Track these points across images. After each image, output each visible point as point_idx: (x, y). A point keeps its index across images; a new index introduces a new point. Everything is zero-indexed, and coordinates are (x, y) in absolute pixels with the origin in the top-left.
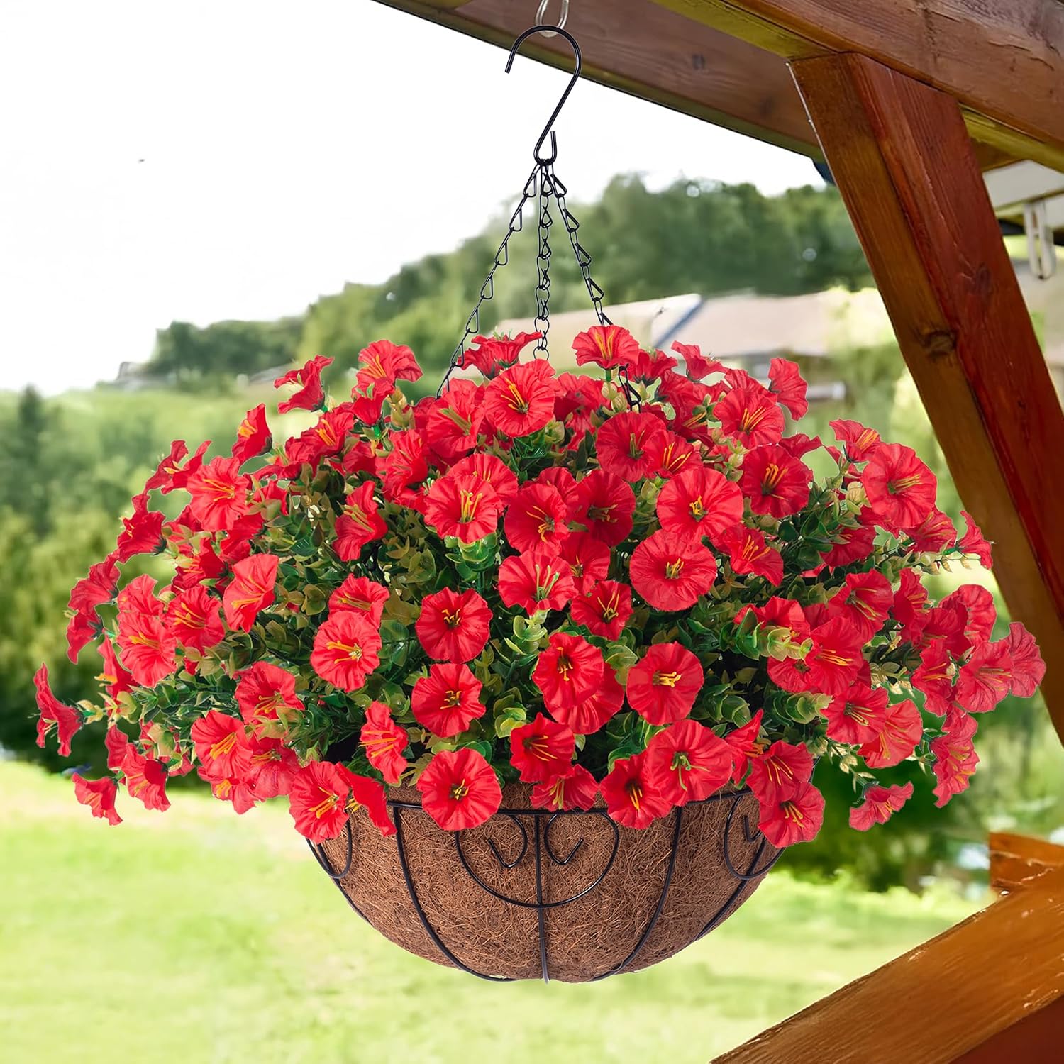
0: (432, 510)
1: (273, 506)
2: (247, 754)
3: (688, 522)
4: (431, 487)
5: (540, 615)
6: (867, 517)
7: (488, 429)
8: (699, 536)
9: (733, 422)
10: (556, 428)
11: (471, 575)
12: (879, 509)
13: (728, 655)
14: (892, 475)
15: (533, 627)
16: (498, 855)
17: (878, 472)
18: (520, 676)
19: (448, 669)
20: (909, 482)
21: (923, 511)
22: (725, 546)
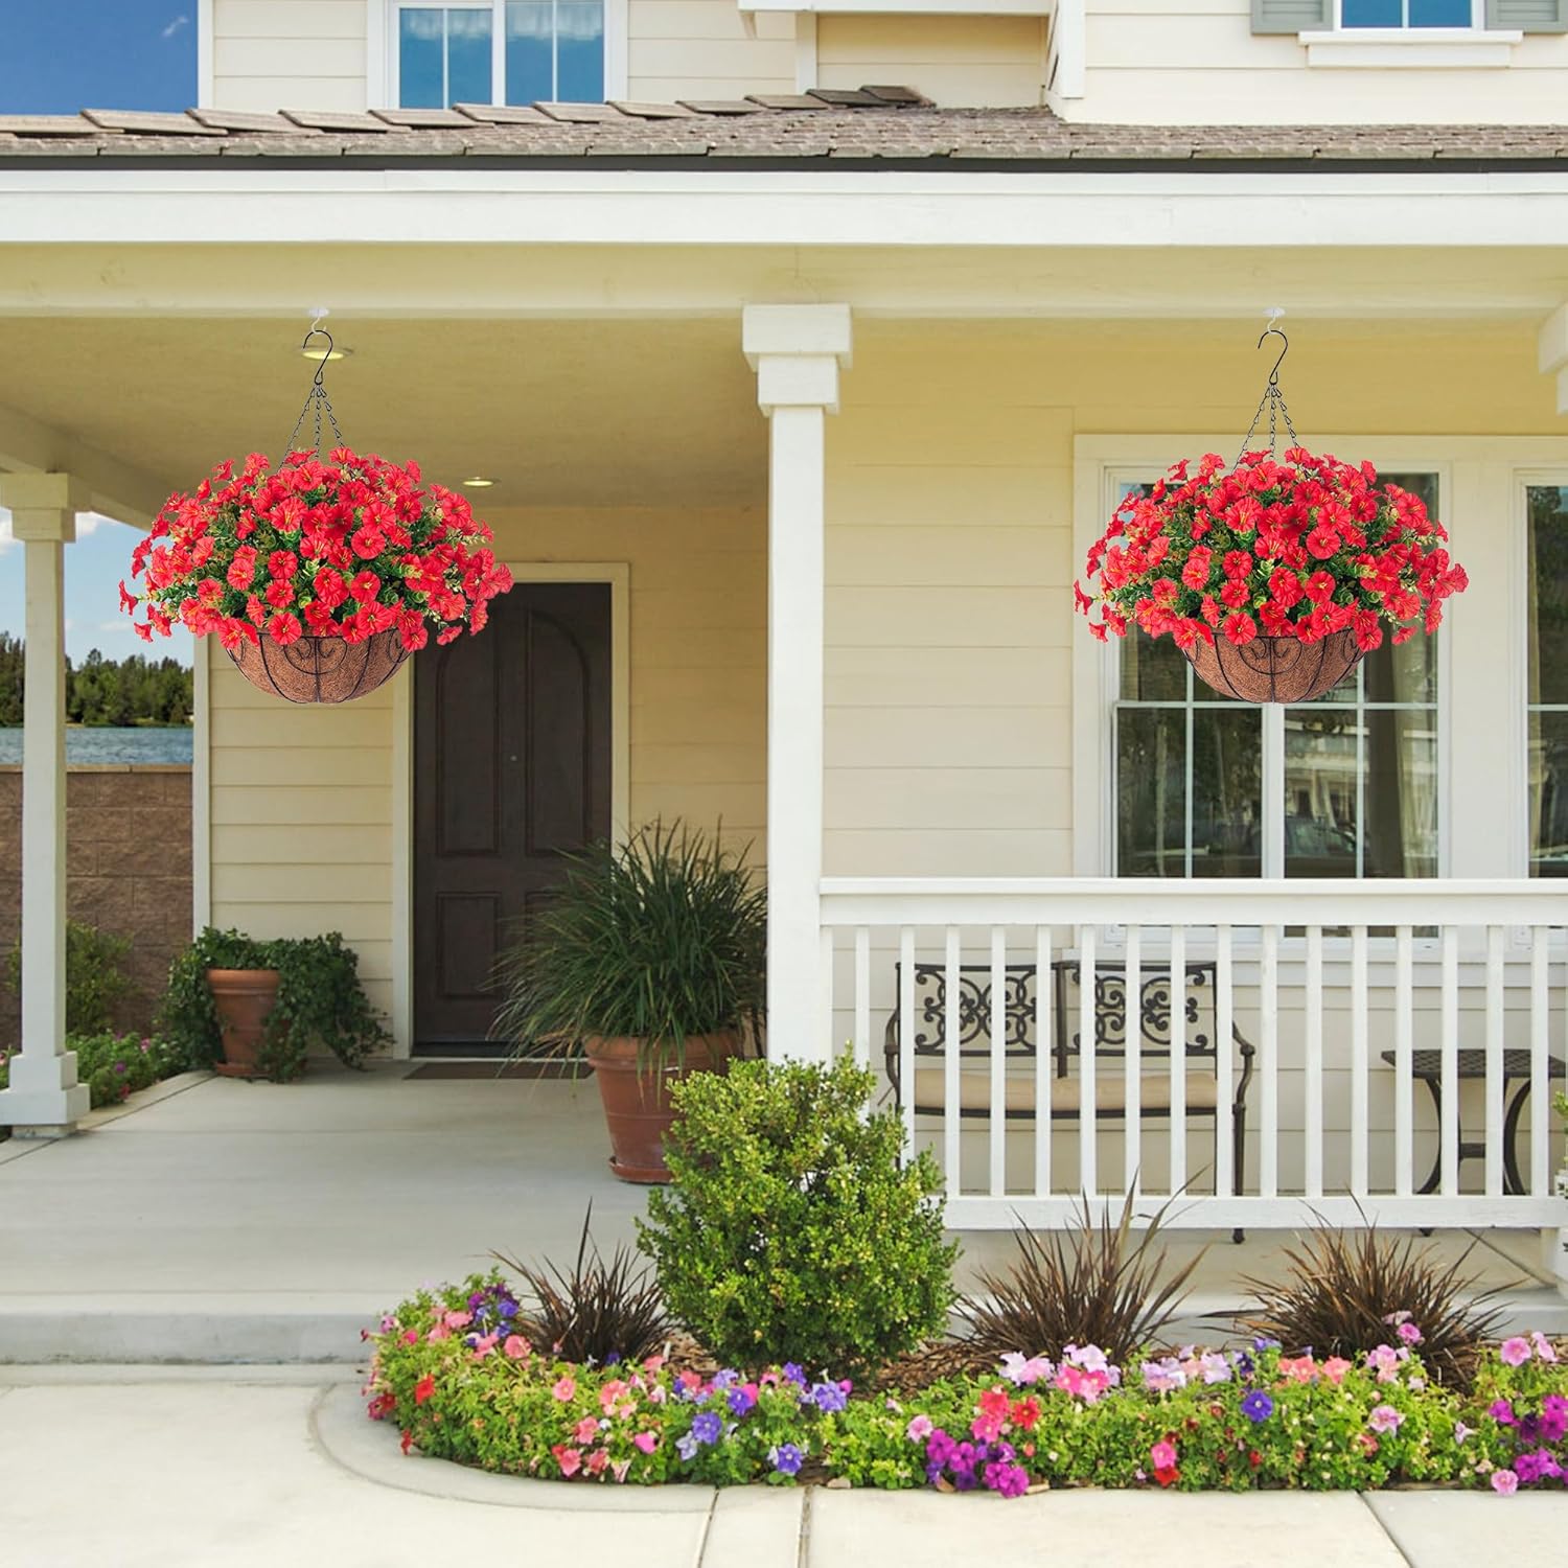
0: (274, 520)
1: (212, 518)
2: (202, 615)
3: (374, 524)
4: (273, 510)
5: (317, 560)
6: (444, 522)
7: (296, 488)
8: (379, 530)
9: (392, 485)
10: (323, 488)
11: (290, 545)
12: (449, 519)
13: (390, 576)
14: (454, 506)
15: (314, 565)
16: (300, 654)
17: (448, 504)
18: (308, 584)
19: (280, 582)
20: (460, 508)
21: (466, 520)
22: (389, 533)
